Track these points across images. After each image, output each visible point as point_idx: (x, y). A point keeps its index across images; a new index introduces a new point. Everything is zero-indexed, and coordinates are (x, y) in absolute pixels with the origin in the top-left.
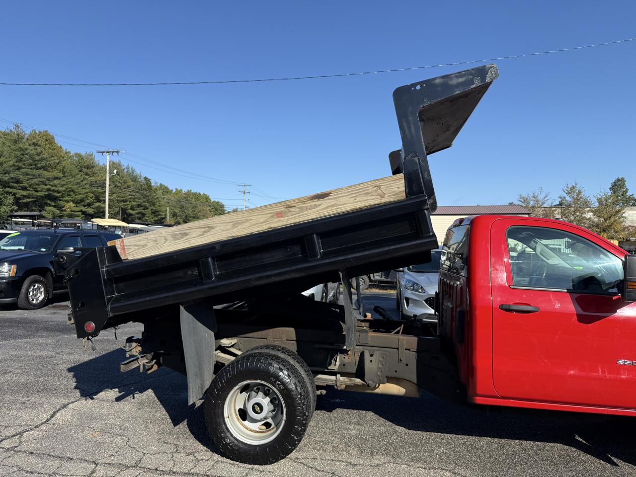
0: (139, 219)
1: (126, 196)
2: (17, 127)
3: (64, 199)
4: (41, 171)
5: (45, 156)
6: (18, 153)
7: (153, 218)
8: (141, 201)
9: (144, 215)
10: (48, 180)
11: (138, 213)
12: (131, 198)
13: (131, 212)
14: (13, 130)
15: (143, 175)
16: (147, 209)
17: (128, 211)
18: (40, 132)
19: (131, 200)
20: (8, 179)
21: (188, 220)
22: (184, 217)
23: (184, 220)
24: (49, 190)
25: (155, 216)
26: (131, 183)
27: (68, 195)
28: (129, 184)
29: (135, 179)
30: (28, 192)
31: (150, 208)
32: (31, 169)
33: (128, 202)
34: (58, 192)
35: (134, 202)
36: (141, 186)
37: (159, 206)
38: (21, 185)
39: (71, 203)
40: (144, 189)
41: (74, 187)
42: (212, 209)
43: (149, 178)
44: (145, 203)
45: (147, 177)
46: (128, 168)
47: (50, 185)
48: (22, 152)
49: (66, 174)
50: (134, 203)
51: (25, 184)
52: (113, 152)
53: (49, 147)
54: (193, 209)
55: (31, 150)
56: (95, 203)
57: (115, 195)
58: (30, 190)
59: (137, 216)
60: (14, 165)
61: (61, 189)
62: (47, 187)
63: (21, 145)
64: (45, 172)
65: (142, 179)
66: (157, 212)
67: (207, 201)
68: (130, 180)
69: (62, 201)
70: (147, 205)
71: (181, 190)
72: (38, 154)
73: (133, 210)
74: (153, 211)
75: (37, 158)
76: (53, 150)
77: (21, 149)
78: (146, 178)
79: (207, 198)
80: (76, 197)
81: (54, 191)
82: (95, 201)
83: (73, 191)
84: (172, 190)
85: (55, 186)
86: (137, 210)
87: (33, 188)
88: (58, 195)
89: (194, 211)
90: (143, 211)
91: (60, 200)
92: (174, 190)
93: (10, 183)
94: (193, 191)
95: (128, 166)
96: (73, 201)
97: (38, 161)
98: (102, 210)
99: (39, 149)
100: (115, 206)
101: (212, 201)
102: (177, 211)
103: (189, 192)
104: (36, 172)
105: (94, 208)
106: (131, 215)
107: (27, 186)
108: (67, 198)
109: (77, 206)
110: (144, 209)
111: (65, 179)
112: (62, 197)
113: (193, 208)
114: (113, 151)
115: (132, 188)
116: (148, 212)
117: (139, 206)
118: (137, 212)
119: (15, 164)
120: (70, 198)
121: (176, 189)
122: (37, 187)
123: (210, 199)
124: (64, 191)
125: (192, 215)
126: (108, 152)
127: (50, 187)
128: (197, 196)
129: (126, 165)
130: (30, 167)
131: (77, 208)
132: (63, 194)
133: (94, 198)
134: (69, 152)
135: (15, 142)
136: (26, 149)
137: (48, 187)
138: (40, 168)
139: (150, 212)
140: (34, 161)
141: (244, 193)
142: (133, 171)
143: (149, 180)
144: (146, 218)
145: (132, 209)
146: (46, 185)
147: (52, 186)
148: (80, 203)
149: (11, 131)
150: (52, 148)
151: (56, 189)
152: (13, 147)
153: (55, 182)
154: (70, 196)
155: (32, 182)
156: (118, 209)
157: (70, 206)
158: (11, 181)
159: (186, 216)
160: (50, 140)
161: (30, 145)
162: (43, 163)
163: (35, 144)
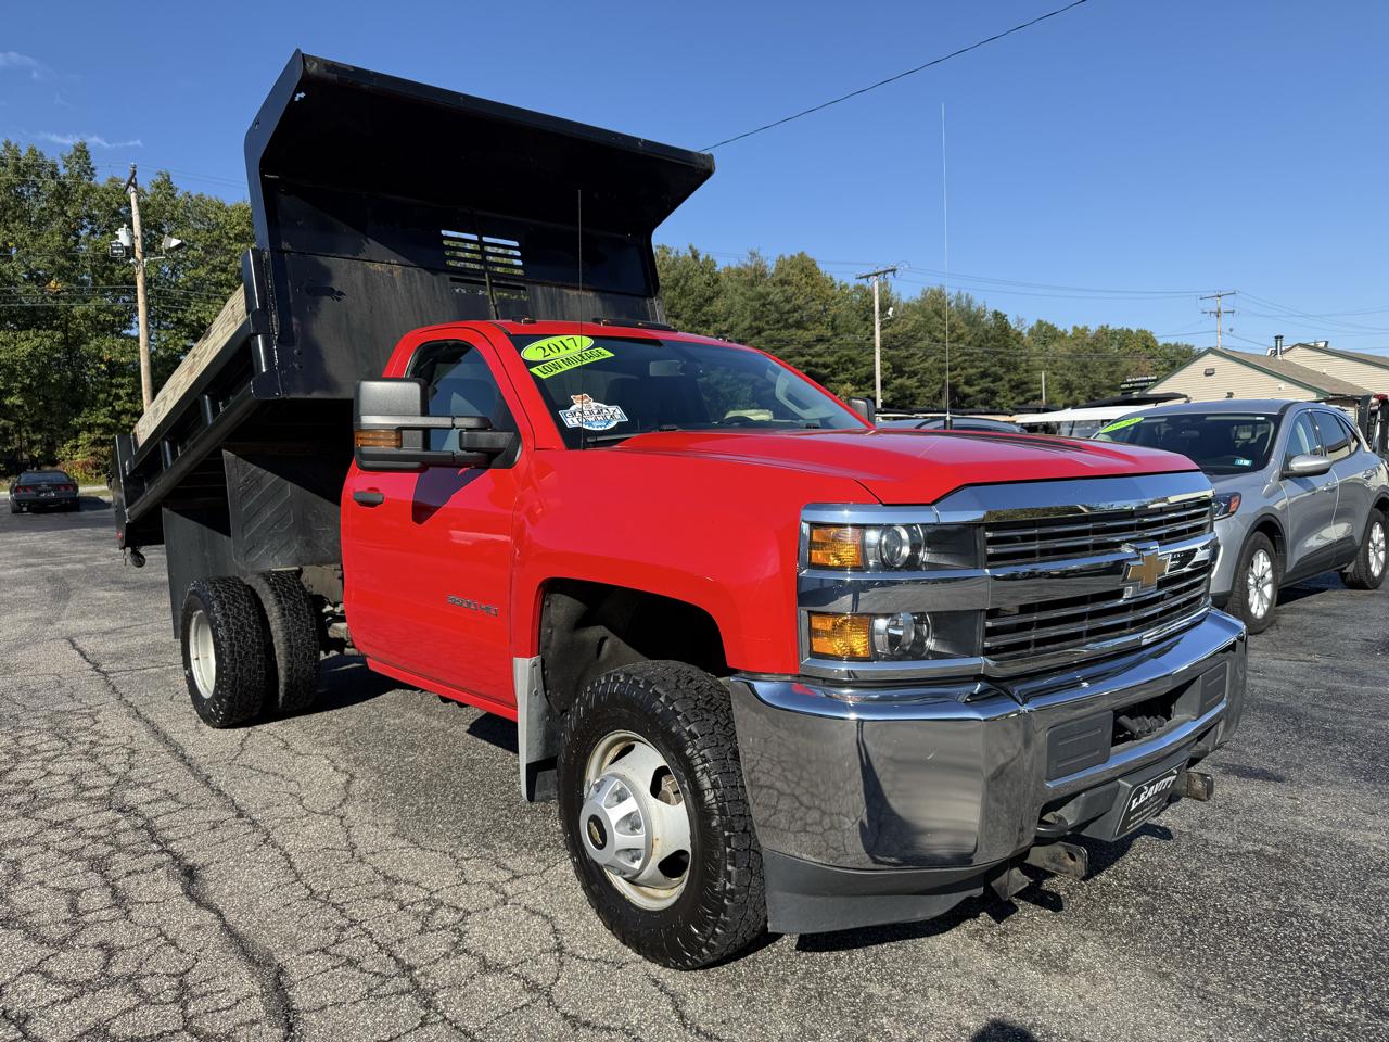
0: (985, 402)
1: (956, 358)
2: (753, 255)
3: (837, 378)
4: (793, 331)
5: (800, 301)
6: (756, 304)
7: (1013, 399)
8: (988, 364)
9: (994, 393)
10: (808, 345)
11: (981, 391)
12: (965, 361)
13: (967, 390)
14: (749, 263)
15: (991, 309)
16: (1001, 379)
17: (960, 389)
18: (792, 257)
19: (966, 364)
21: (1097, 394)
22: (1087, 389)
23: (1089, 397)
25: (1017, 394)
26: (963, 329)
28: (960, 332)
29: (973, 319)
31: (1007, 378)
32: (778, 329)
33: (959, 369)
34: (825, 366)
35: (972, 367)
36: (987, 332)
37: (1027, 371)
39: (848, 385)
40: (994, 338)
41: (854, 353)
42: (1160, 363)
43: (1003, 312)
44: (993, 369)
45: (999, 310)
46: (959, 298)
47: (810, 355)
48: (762, 301)
49: (840, 330)
50: (971, 371)
52: (885, 272)
53: (807, 283)
54: (1111, 370)
55: (777, 295)
56: (895, 379)
57: (933, 359)
59: (981, 396)
60: (750, 327)
61: (830, 360)
62: (804, 359)
63: (760, 289)
64: (800, 332)
65: (989, 316)
66: (1026, 383)
67: (1147, 347)
68: (962, 324)
69: (833, 381)
70: (1001, 371)
71: (1086, 329)
72: (788, 300)
73: (971, 386)
74: (1013, 384)
75: (787, 307)
76: (813, 287)
77: (761, 296)
78: (996, 314)
79: (1146, 340)
80: (858, 371)
81: (816, 365)
82: (894, 375)
83: (852, 361)
84: (1066, 331)
85: (820, 355)
86: (978, 385)
88: (826, 372)
89: (1113, 373)
90: (991, 385)
91: (831, 381)
92: (1070, 332)
94: (1115, 325)
95: (959, 293)
96: (853, 381)
97: (788, 312)
98: (908, 392)
99: (790, 290)
100: (933, 381)
101: (1160, 344)
102: (1070, 376)
103: (1104, 331)
104: (785, 334)
105: (891, 391)
106: (966, 396)
108: (842, 376)
109: (860, 390)
110: (993, 382)
111: (836, 340)
112: (834, 374)
113: (1111, 365)
114: (884, 269)
115: (968, 339)
116: (1002, 387)
117: (984, 375)
118: (977, 388)
119: (754, 324)
121: (1075, 328)
123: (1154, 341)
124: (837, 363)
125: (1106, 382)
126: (876, 275)
128: (1124, 337)
129: (954, 293)
130: (776, 326)
131: (860, 393)
132: (834, 369)
133: (891, 371)
134: (846, 286)
135: (752, 284)
136: (768, 294)
138: (792, 326)
139: (1007, 386)
140: (782, 314)
141: (1218, 314)
142: (969, 302)
143: (1003, 317)
144: (998, 400)
145: (969, 383)
146: (803, 356)
147: (813, 356)
148: (866, 383)
149: (746, 266)
150: (812, 283)
151: (821, 361)
152: (749, 294)
153: (820, 348)
154: (847, 371)
156: (940, 386)
157: (846, 390)
159: (1093, 387)
160: (806, 268)
161: (774, 285)
162: (797, 315)
163: (783, 282)
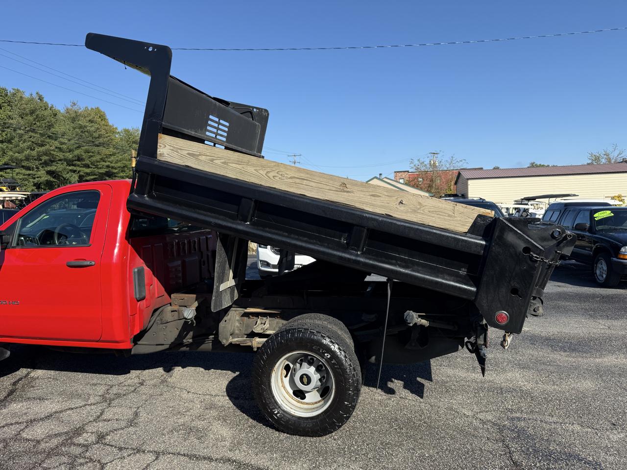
2: (74, 104)
3: (119, 175)
4: (100, 148)
5: (102, 132)
6: (78, 131)
10: (107, 156)
14: (71, 108)
18: (92, 109)
20: (73, 157)
24: (108, 167)
27: (122, 171)
30: (90, 169)
32: (91, 146)
34: (115, 168)
38: (84, 162)
47: (109, 162)
48: (81, 130)
51: (87, 162)
53: (104, 124)
55: (89, 127)
58: (92, 168)
61: (117, 165)
62: (106, 164)
63: (80, 123)
64: (103, 149)
72: (96, 131)
75: (95, 135)
76: (106, 126)
77: (81, 127)
81: (113, 168)
85: (112, 162)
87: (95, 166)
88: (116, 171)
91: (116, 176)
93: (73, 161)
97: (96, 138)
99: (96, 126)
104: (96, 149)
107: (89, 163)
108: (122, 174)
120: (125, 174)
122: (98, 164)
124: (119, 167)
127: (109, 163)
130: (90, 144)
135: (74, 120)
136: (86, 127)
137: (108, 163)
138: (99, 145)
140: (93, 138)
146: (105, 162)
150: (106, 124)
151: (113, 165)
152: (72, 125)
153: (112, 158)
154: (125, 172)
155: (94, 159)
158: (74, 159)
160: (103, 117)
161: (87, 122)
162: (101, 140)
163: (91, 121)
